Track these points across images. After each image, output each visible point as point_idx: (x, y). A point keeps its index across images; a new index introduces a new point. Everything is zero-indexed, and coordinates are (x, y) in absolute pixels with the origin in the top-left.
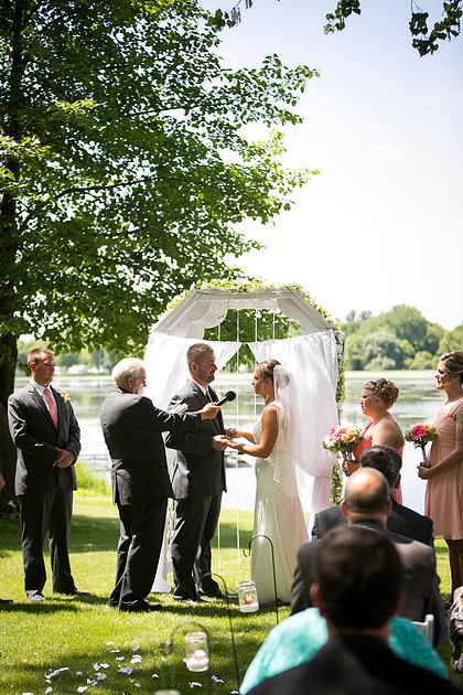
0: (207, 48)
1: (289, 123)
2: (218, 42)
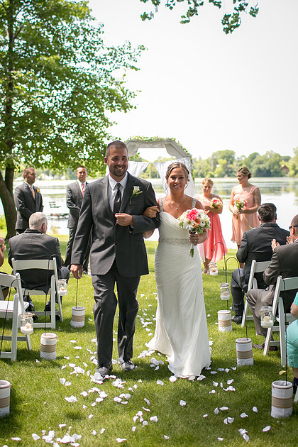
0: (99, 35)
1: (134, 70)
2: (103, 32)
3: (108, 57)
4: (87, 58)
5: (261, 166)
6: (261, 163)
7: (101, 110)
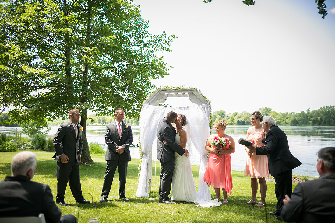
0: (145, 28)
1: (168, 51)
2: (148, 27)
3: (152, 43)
4: (137, 43)
5: (240, 119)
7: (146, 77)
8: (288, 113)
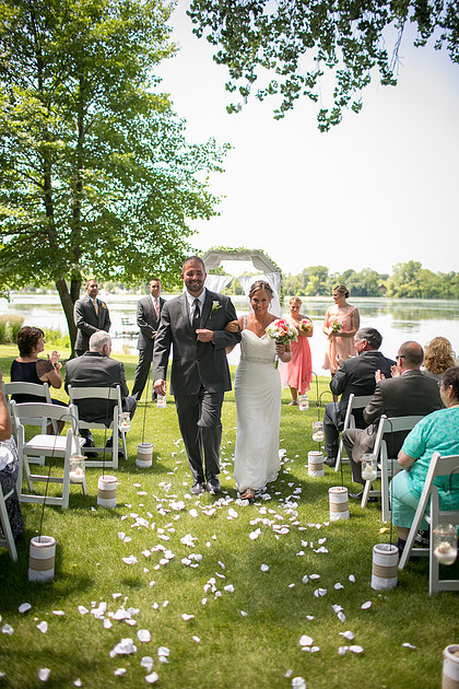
0: (180, 131)
1: (219, 172)
2: (185, 128)
3: (190, 157)
4: (166, 157)
5: (357, 285)
6: (356, 281)
7: (181, 217)
8: (454, 274)
